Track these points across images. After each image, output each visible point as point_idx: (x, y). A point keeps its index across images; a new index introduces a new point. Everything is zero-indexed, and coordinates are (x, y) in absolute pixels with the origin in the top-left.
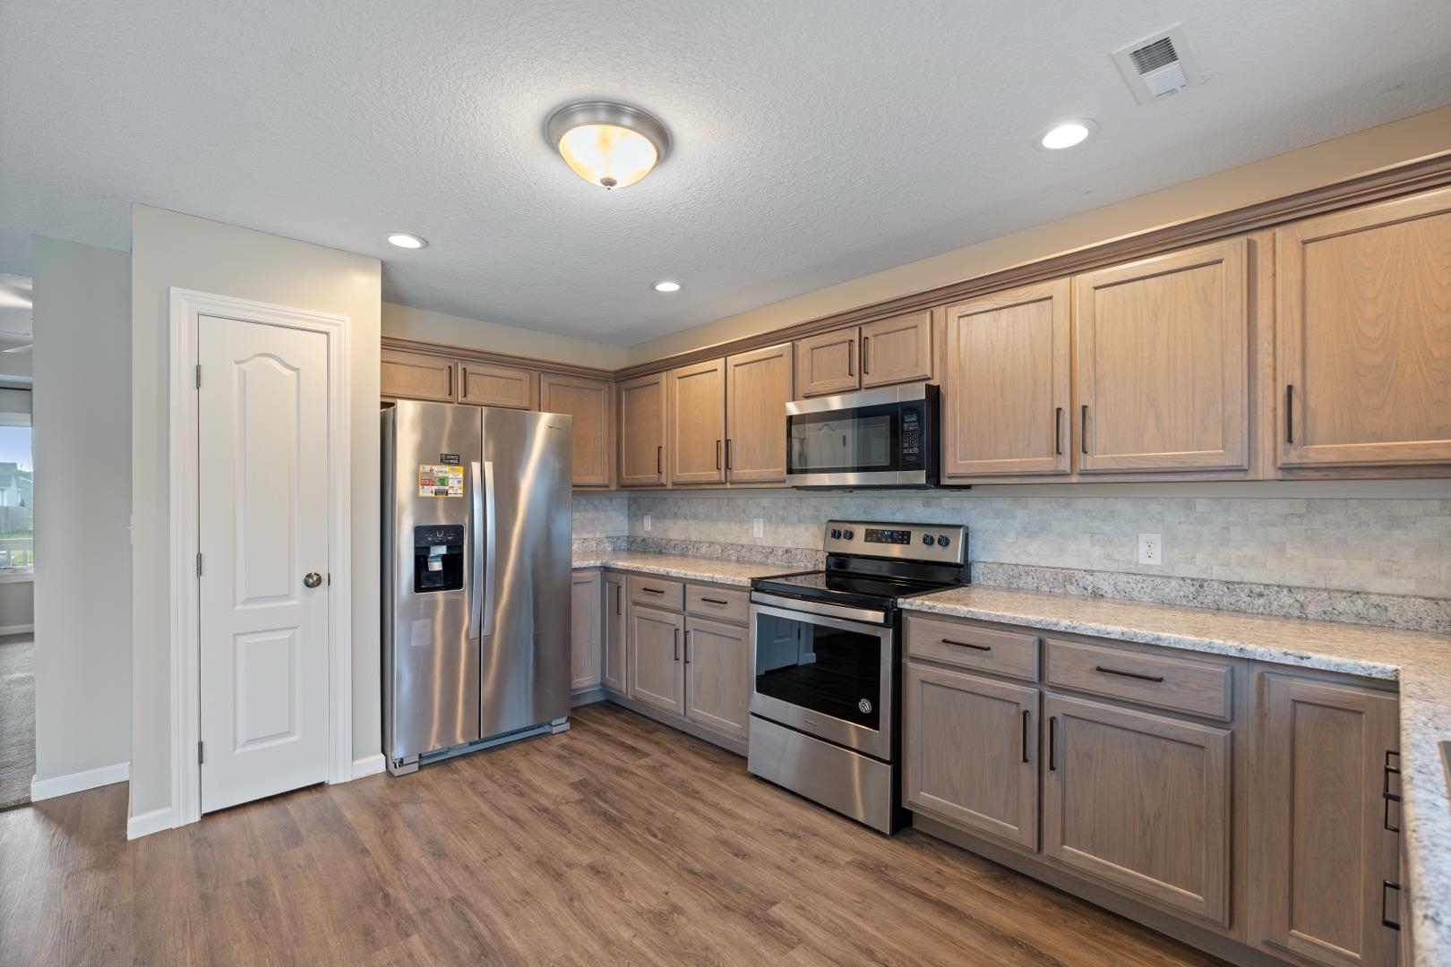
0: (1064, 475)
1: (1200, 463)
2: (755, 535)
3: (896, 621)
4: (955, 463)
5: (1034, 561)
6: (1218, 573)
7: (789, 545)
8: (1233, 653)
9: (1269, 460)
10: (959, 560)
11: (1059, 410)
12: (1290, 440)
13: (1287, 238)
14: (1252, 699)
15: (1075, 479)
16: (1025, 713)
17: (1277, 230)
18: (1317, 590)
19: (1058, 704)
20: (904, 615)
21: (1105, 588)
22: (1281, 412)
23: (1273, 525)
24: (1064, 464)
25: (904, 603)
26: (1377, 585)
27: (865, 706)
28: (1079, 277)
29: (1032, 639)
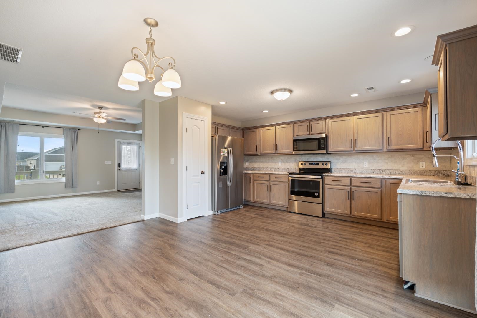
0: (352, 151)
1: (375, 149)
2: (279, 165)
3: (322, 178)
4: (331, 149)
5: (344, 168)
6: (377, 168)
7: (288, 167)
8: (382, 177)
9: (386, 149)
10: (330, 168)
11: (351, 140)
12: (389, 145)
13: (388, 114)
14: (384, 184)
15: (354, 152)
16: (348, 191)
17: (387, 112)
18: (393, 170)
19: (354, 189)
20: (324, 177)
21: (358, 172)
22: (387, 141)
23: (386, 159)
24: (352, 149)
25: (324, 174)
26: (402, 168)
27: (317, 194)
28: (355, 117)
29: (349, 178)
